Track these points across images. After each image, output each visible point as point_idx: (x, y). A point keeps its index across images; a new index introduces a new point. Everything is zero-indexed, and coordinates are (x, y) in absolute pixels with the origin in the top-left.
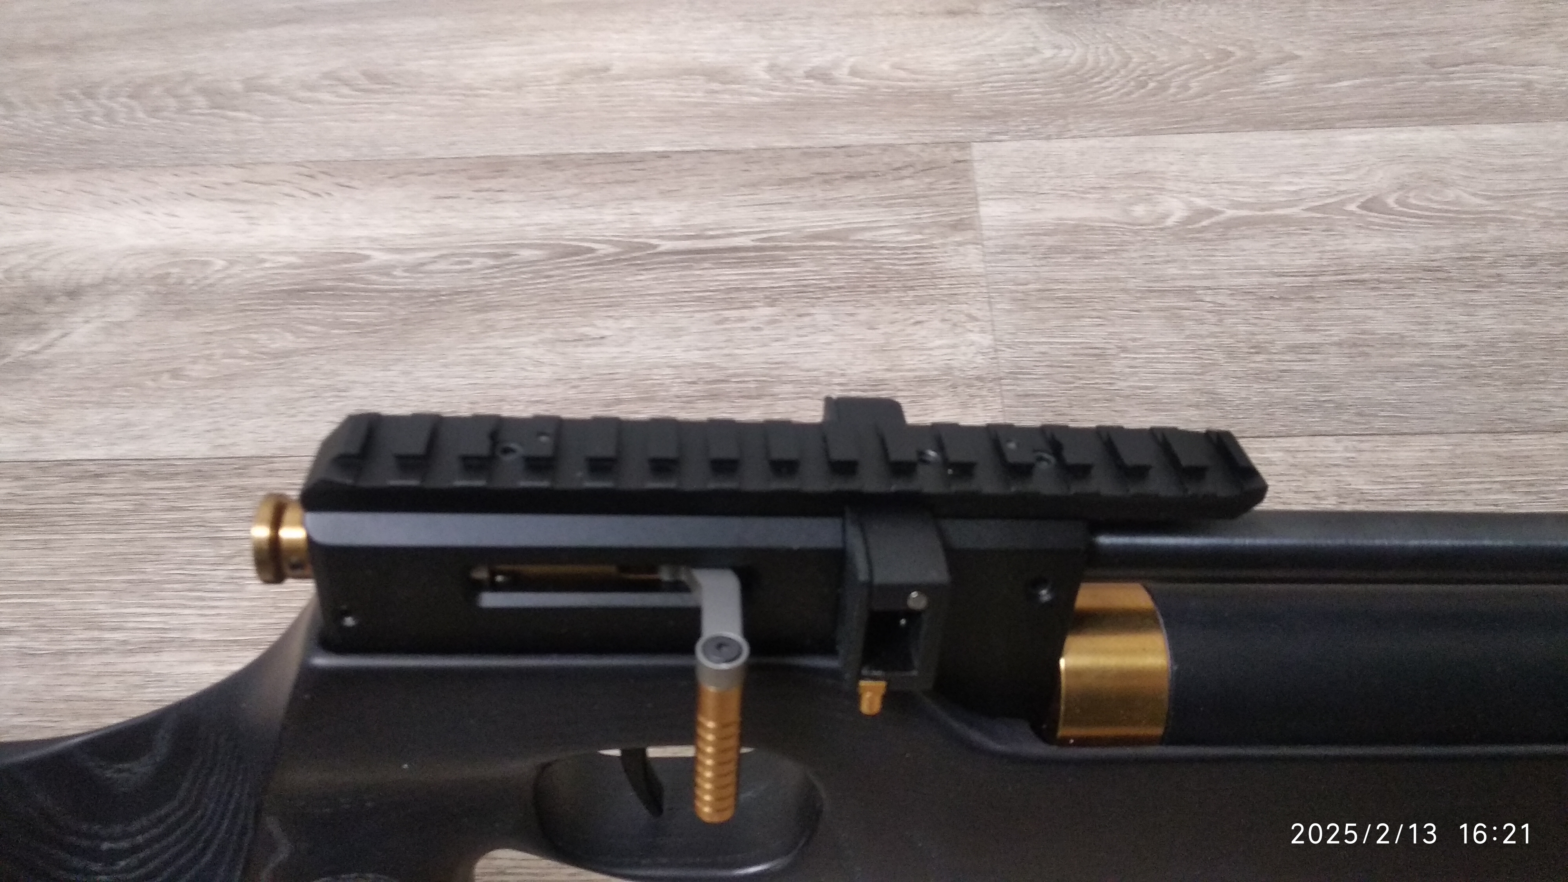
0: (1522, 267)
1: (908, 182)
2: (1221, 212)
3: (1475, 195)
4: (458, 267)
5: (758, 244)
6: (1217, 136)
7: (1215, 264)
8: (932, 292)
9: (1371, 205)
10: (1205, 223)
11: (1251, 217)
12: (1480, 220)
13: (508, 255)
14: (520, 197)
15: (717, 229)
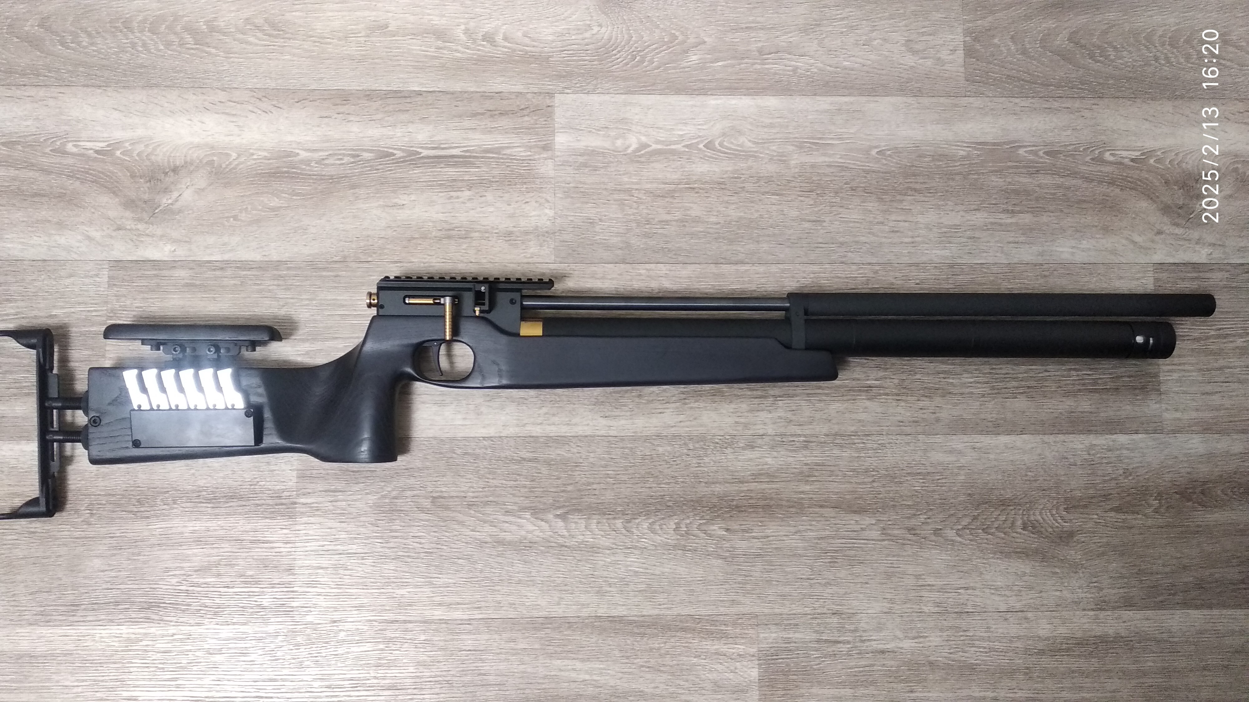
0: (754, 183)
1: (526, 118)
2: (650, 146)
3: (750, 141)
4: (338, 162)
5: (463, 154)
6: (658, 97)
7: (642, 176)
8: (533, 186)
9: (709, 145)
10: (642, 152)
11: (660, 149)
12: (748, 155)
13: (358, 156)
14: (358, 119)
15: (446, 144)
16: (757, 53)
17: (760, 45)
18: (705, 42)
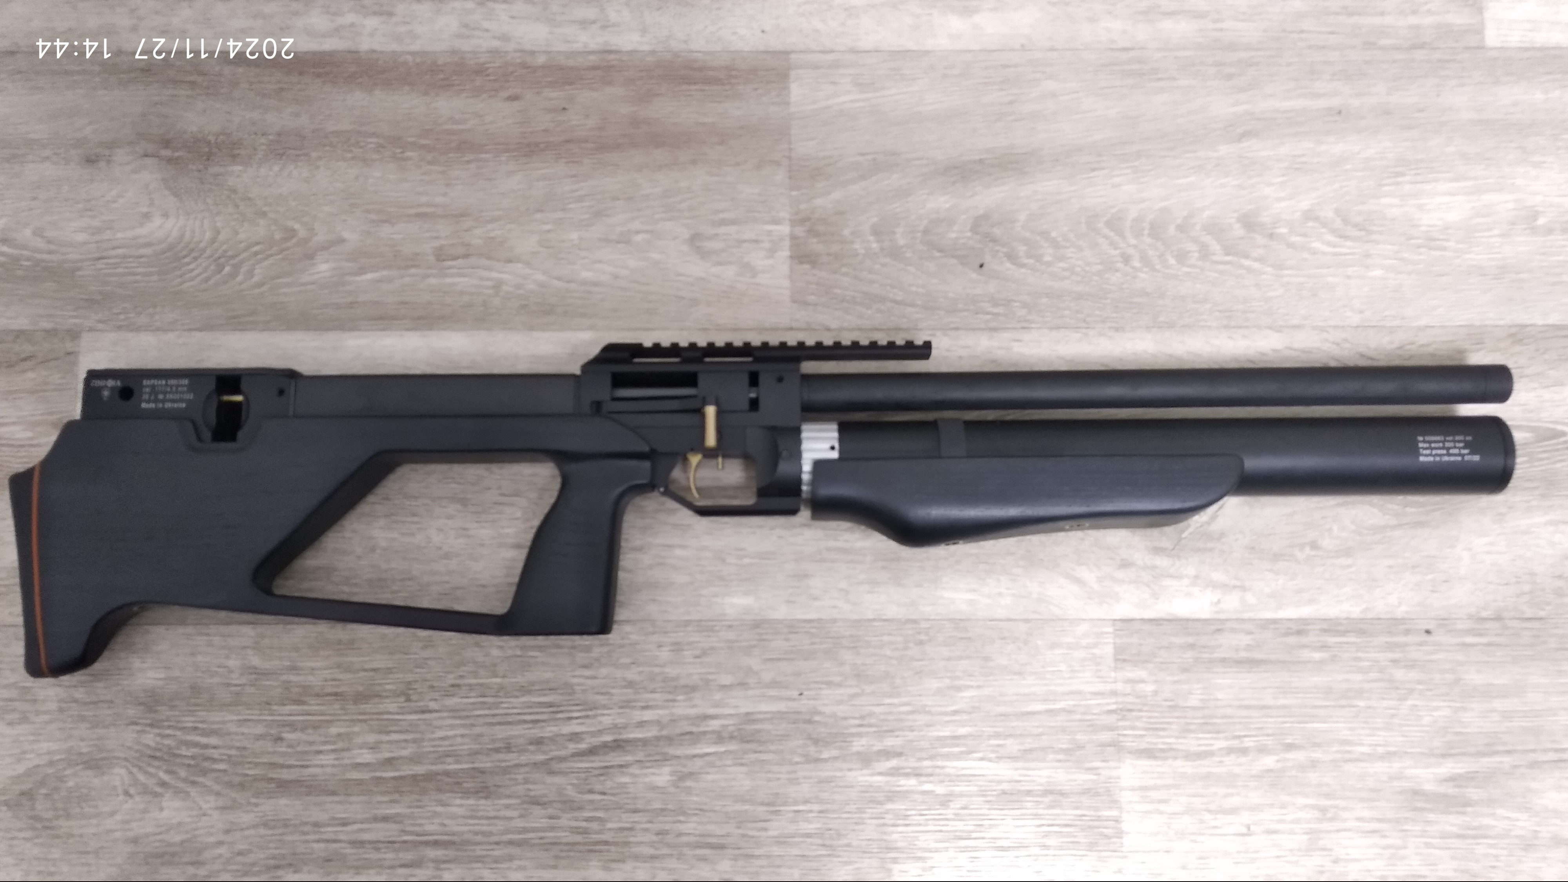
16: (432, 258)
17: (436, 244)
18: (342, 241)
